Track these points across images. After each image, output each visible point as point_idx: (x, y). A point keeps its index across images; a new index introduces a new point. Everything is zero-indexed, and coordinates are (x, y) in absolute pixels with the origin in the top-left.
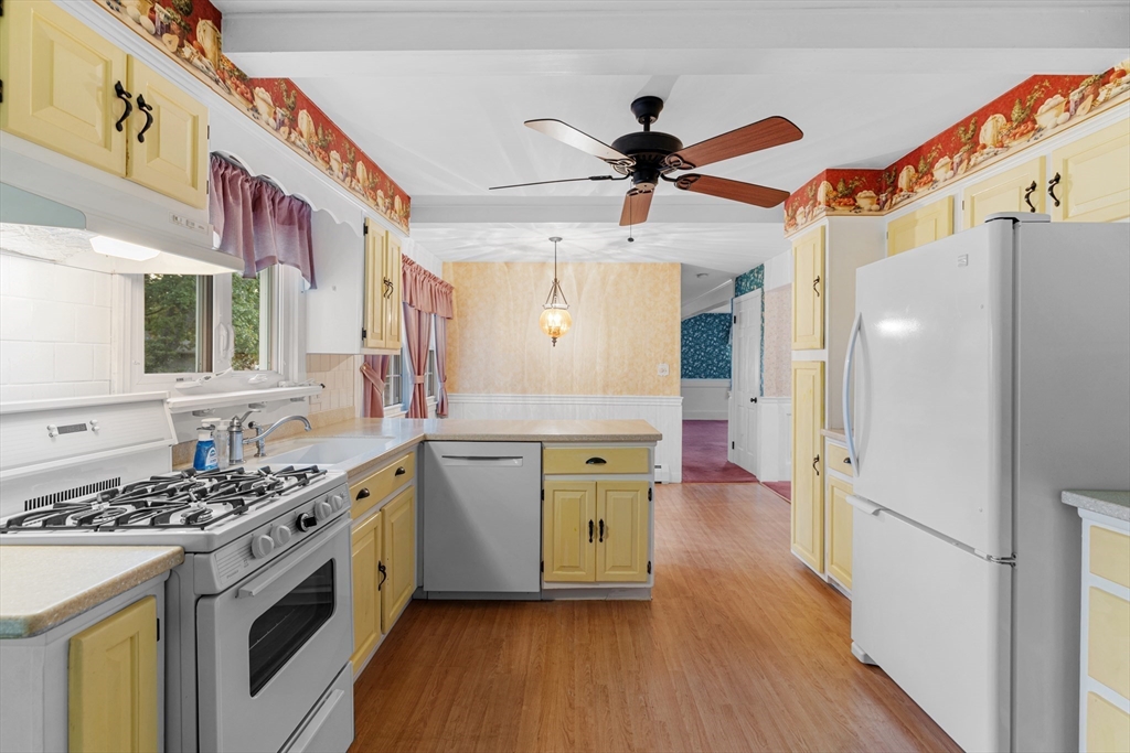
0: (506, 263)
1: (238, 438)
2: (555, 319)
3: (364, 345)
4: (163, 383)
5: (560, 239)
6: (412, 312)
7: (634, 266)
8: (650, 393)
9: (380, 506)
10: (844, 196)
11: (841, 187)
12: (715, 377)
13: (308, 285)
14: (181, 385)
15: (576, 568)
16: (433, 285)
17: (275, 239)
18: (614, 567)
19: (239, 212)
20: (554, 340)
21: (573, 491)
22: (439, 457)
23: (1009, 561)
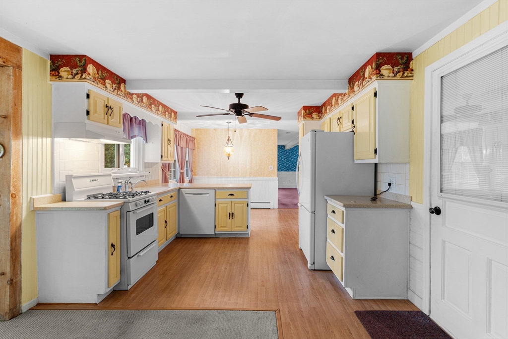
0: (215, 129)
1: (127, 186)
2: (228, 150)
3: (162, 160)
4: (108, 171)
5: (230, 123)
6: (179, 148)
7: (261, 130)
8: (266, 176)
9: (166, 205)
10: (308, 114)
11: (307, 111)
12: (285, 171)
13: (145, 142)
14: (112, 171)
15: (226, 227)
16: (187, 138)
17: (136, 130)
18: (237, 227)
19: (127, 124)
20: (228, 158)
21: (225, 204)
22: (184, 194)
23: (313, 212)
